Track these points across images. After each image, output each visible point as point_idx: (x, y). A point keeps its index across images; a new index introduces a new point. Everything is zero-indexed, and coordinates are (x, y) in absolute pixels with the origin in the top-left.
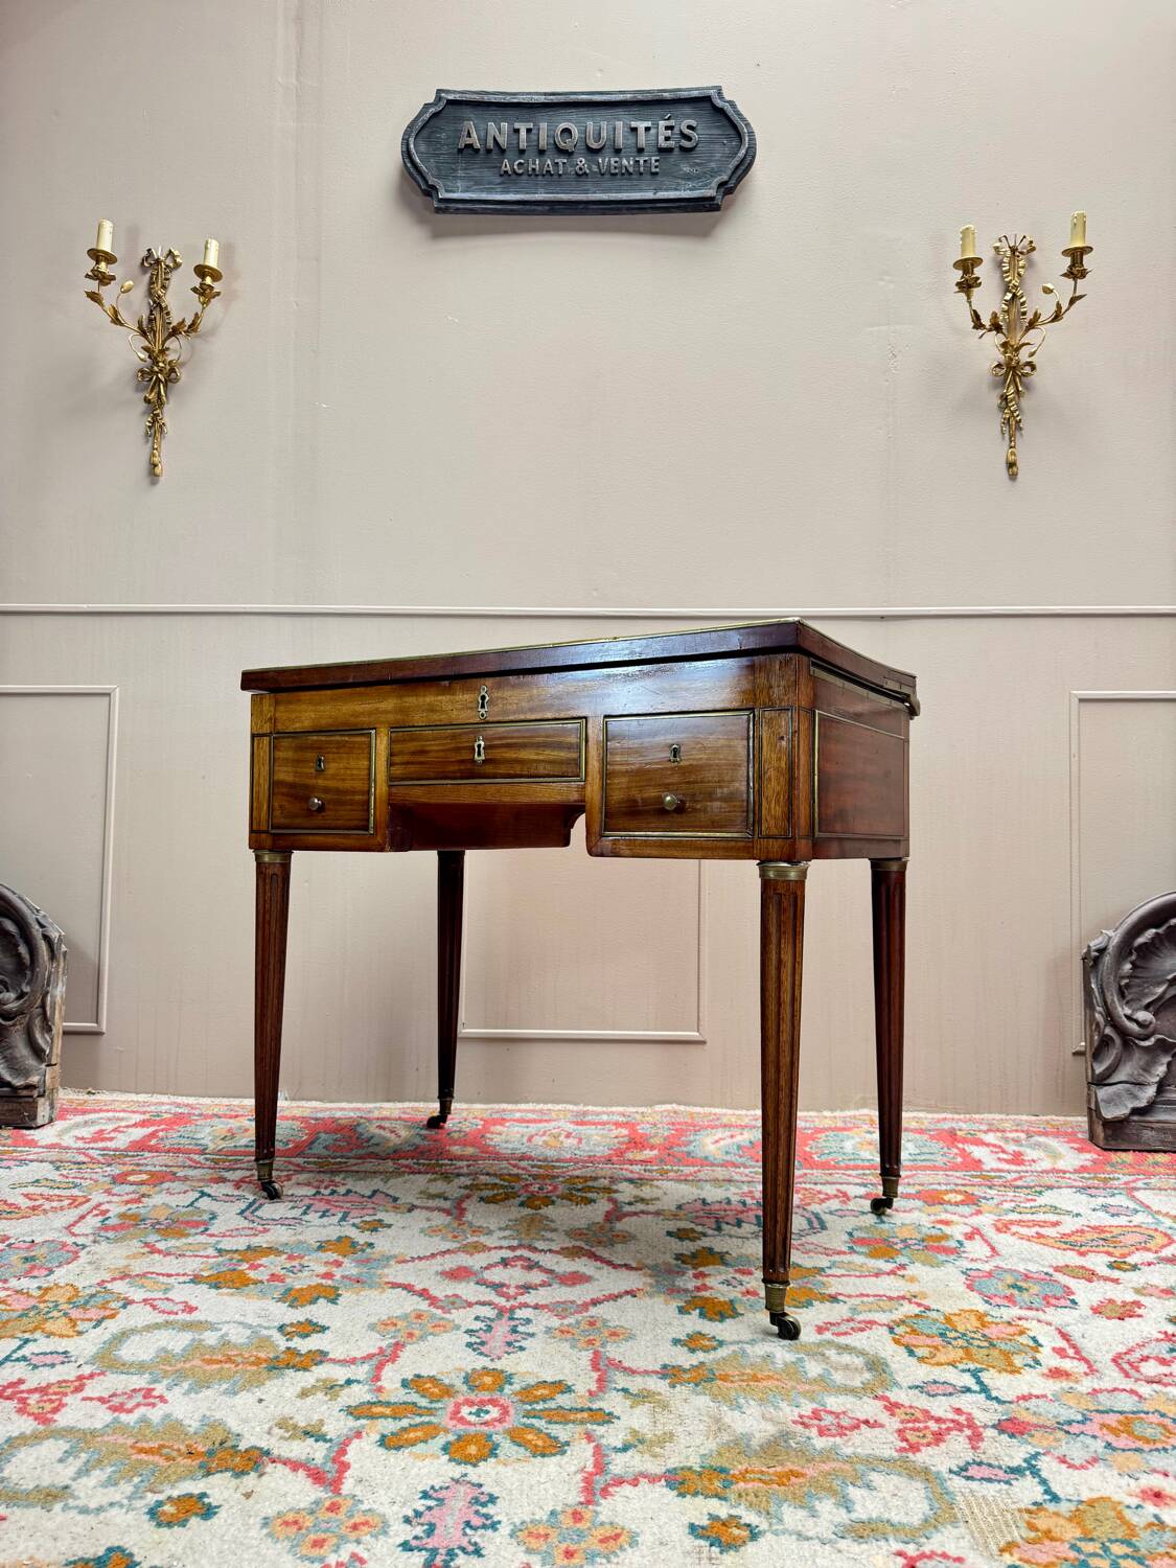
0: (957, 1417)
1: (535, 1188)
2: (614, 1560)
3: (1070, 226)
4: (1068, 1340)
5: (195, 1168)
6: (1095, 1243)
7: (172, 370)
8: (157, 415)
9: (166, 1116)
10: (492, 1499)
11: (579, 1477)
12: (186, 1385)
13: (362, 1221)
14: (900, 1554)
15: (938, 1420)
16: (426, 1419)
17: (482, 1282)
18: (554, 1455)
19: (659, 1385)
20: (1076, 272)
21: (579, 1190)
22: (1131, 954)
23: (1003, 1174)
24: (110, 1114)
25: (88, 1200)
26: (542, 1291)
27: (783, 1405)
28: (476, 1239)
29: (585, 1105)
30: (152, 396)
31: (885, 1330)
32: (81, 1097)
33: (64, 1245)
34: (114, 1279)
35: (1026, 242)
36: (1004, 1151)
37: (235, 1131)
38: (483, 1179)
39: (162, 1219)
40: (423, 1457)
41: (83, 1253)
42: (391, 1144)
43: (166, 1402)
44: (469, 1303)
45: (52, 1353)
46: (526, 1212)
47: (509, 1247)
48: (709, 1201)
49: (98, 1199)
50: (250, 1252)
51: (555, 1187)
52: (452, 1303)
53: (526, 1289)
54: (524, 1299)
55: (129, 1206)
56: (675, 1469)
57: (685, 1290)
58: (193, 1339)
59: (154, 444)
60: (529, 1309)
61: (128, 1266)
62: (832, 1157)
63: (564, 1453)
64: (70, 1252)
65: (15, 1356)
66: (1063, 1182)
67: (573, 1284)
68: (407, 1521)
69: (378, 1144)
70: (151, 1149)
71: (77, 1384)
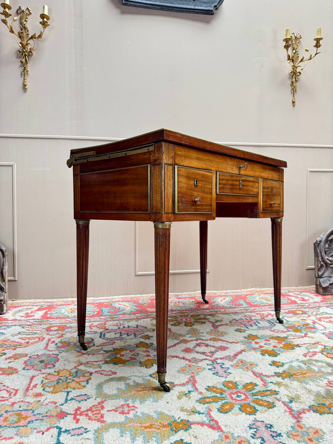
1: (184, 320)
2: (324, 439)
3: (316, 32)
5: (71, 323)
7: (30, 52)
8: (26, 67)
9: (45, 306)
10: (271, 426)
11: (287, 413)
12: (137, 400)
13: (142, 336)
16: (226, 401)
17: (197, 352)
18: (273, 407)
19: (280, 379)
20: (317, 46)
21: (197, 319)
22: (327, 242)
23: (304, 304)
24: (25, 307)
25: (44, 338)
26: (217, 353)
27: (318, 381)
28: (182, 338)
29: (175, 293)
30: (24, 60)
31: (320, 354)
32: (10, 302)
33: (50, 355)
34: (78, 366)
35: (299, 36)
36: (298, 298)
37: (73, 309)
39: (76, 342)
40: (237, 415)
41: (59, 357)
42: (128, 309)
43: (137, 408)
44: (200, 360)
45: (81, 395)
46: (189, 328)
47: (195, 340)
48: (237, 319)
49: (47, 337)
50: (117, 351)
51: (190, 319)
52: (195, 360)
53: (213, 353)
54: (215, 356)
55: (60, 339)
56: (310, 406)
57: (257, 348)
58: (125, 384)
59: (24, 78)
60: (220, 360)
61: (79, 360)
62: (256, 303)
63: (275, 406)
64: (54, 357)
65: (69, 398)
66: (321, 305)
67: (224, 350)
68: (253, 438)
69: (124, 310)
70: (50, 318)
71: (100, 406)
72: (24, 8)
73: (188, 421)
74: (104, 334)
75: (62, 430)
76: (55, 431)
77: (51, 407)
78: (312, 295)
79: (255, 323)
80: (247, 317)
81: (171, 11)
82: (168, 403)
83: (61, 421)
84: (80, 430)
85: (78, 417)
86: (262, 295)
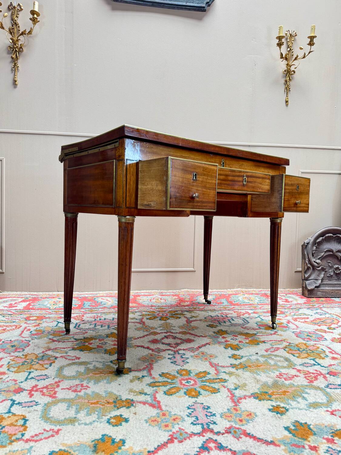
0: (317, 372)
1: (161, 314)
2: (254, 421)
3: (310, 29)
4: (331, 349)
5: (50, 314)
6: (320, 323)
7: (21, 48)
8: (16, 63)
9: (30, 298)
10: (209, 407)
11: (228, 398)
12: (92, 382)
13: (115, 328)
14: (327, 411)
15: (313, 373)
16: (174, 385)
17: (163, 343)
18: (217, 393)
19: (234, 370)
20: (311, 44)
21: (174, 315)
22: (315, 244)
23: (286, 305)
24: (11, 299)
25: (21, 326)
26: (182, 345)
27: (270, 373)
28: (153, 331)
29: (161, 290)
30: (14, 56)
31: (283, 350)
33: (22, 341)
34: (46, 351)
35: (294, 33)
37: (56, 302)
38: (144, 313)
39: (50, 331)
40: (180, 397)
41: (30, 343)
42: (109, 304)
43: (90, 388)
44: (164, 350)
45: (41, 375)
46: (163, 322)
47: (164, 333)
48: (212, 316)
49: (24, 326)
50: (86, 339)
51: (167, 314)
52: (159, 350)
53: (177, 344)
54: (179, 347)
55: (36, 327)
56: (253, 393)
57: (222, 342)
58: (85, 367)
59: (15, 73)
60: (182, 351)
61: (48, 346)
62: (238, 302)
63: (220, 392)
64: (25, 343)
65: (29, 377)
66: (302, 307)
67: (190, 342)
68: (188, 416)
69: (105, 304)
70: (32, 309)
71: (56, 384)
72: (15, 4)
73: (132, 400)
74: (79, 325)
75: (16, 402)
76: (9, 403)
77: (11, 384)
78: (297, 298)
79: (229, 320)
80: (224, 314)
81: (162, 7)
82: (120, 385)
83: (17, 395)
84: (31, 403)
85: (33, 393)
86: (246, 295)
